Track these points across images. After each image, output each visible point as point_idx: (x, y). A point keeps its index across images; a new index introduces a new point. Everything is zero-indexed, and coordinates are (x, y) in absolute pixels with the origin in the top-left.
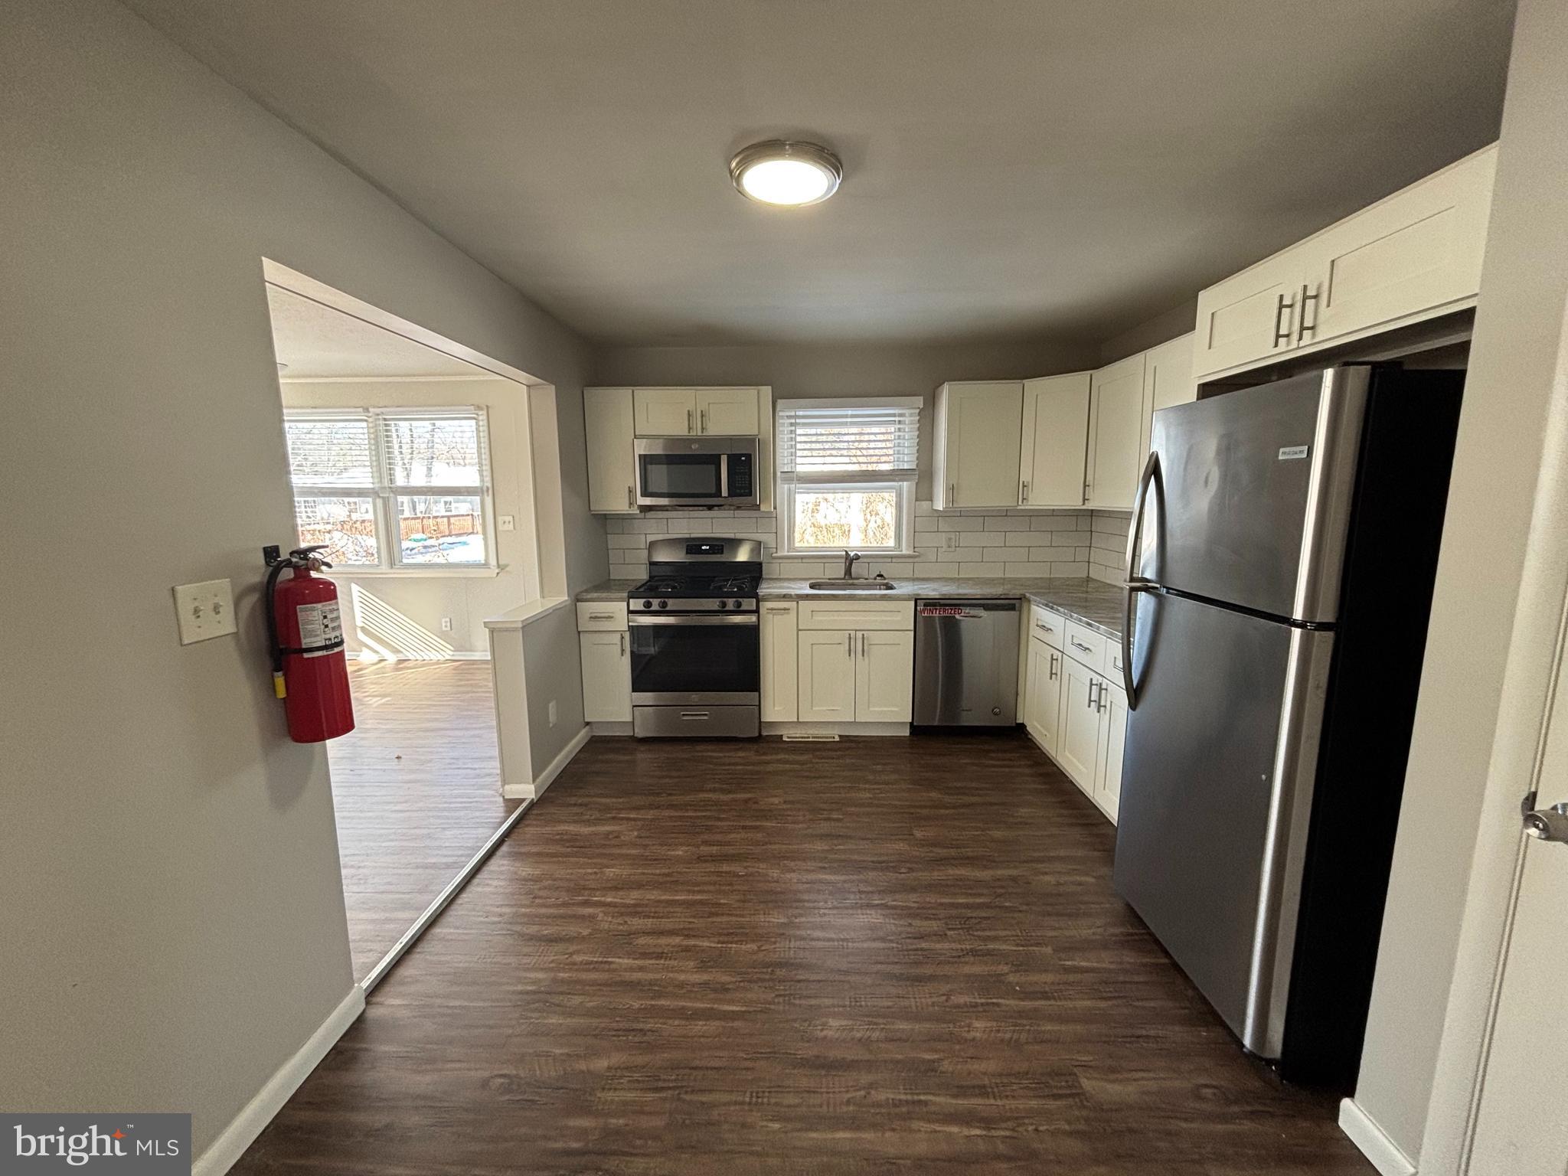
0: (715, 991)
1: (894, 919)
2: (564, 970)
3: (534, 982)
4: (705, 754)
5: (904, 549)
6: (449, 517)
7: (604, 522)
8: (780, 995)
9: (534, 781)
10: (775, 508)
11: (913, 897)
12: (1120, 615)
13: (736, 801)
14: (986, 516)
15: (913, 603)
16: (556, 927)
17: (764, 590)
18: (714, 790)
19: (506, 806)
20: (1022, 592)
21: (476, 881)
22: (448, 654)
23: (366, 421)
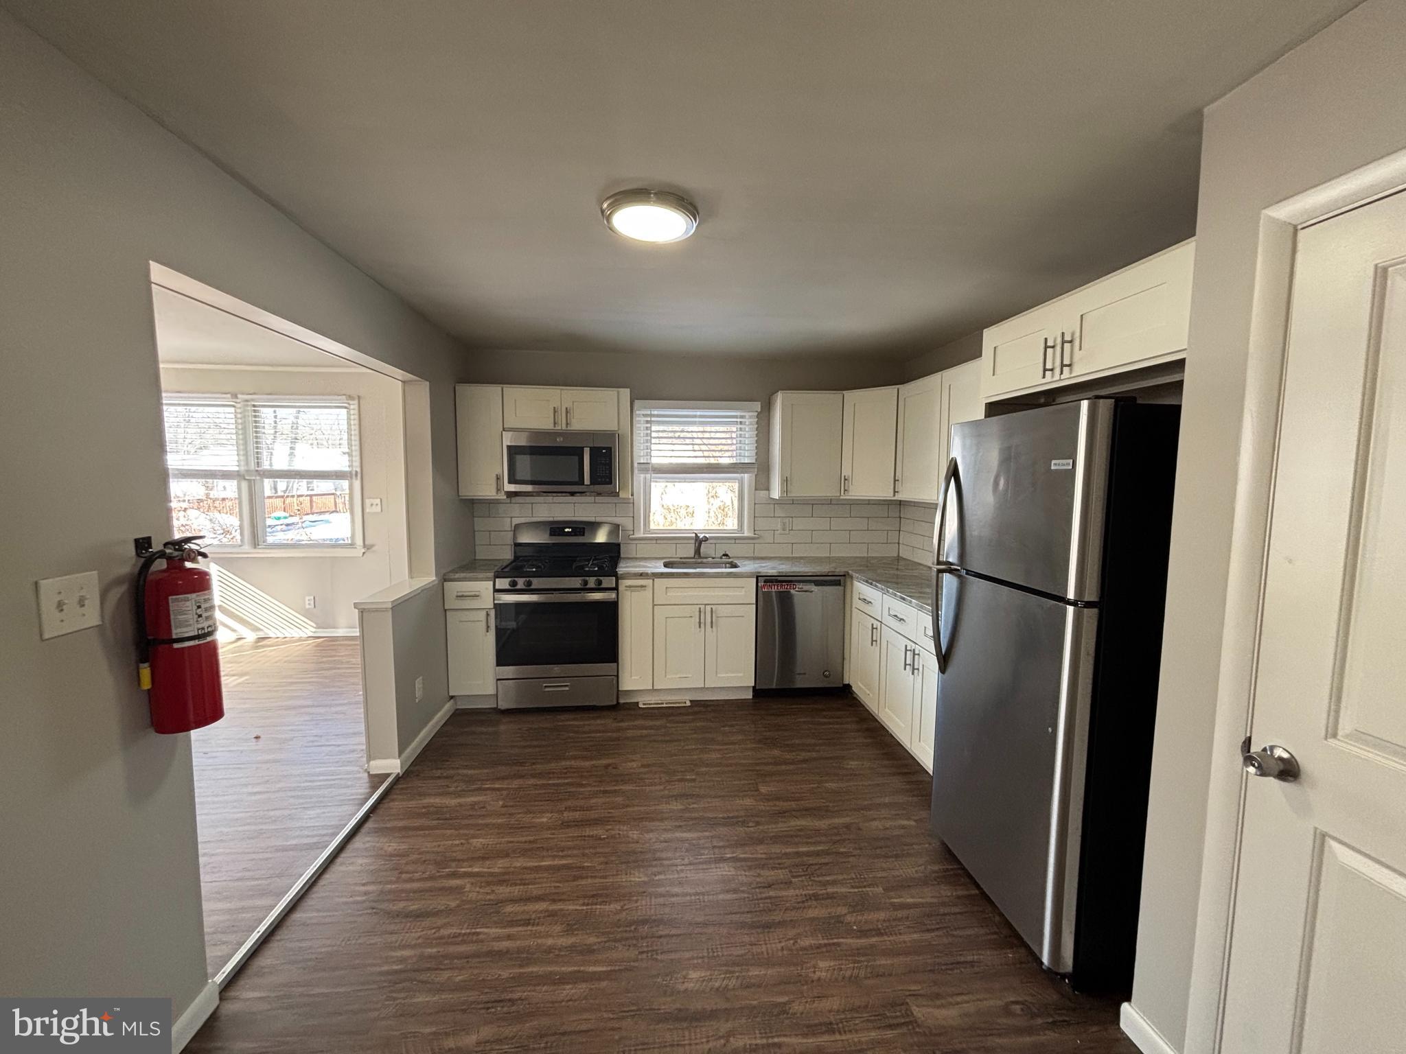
0: (581, 953)
1: (745, 871)
2: (431, 945)
3: (402, 960)
4: (566, 723)
5: (746, 532)
6: (311, 496)
7: (472, 507)
8: (643, 952)
9: (399, 756)
10: (632, 495)
11: (761, 849)
12: (928, 590)
13: (596, 767)
14: (814, 505)
15: (755, 580)
16: (423, 902)
17: (622, 568)
18: (575, 758)
19: (371, 782)
20: (846, 570)
21: (339, 860)
22: (309, 630)
23: (234, 406)
